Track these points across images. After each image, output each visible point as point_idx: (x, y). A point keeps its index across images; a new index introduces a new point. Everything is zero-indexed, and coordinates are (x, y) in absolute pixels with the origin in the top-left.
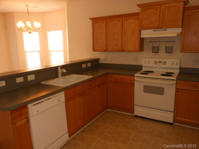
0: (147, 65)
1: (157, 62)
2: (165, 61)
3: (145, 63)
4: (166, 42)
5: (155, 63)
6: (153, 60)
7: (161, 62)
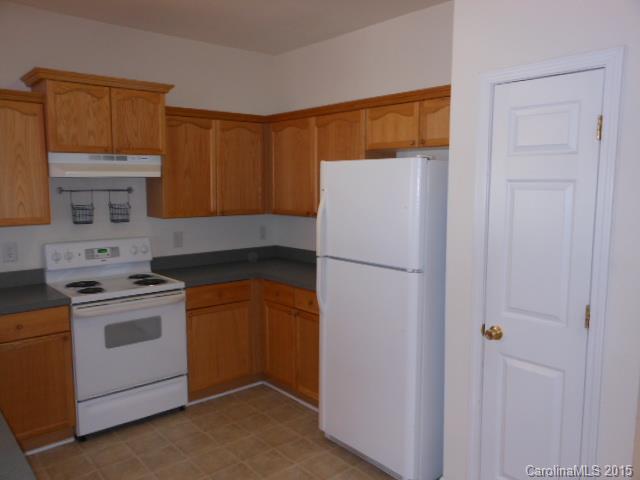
0: (63, 264)
1: (92, 251)
2: (114, 246)
3: (57, 260)
4: (109, 190)
5: (90, 254)
6: (80, 248)
7: (105, 250)
